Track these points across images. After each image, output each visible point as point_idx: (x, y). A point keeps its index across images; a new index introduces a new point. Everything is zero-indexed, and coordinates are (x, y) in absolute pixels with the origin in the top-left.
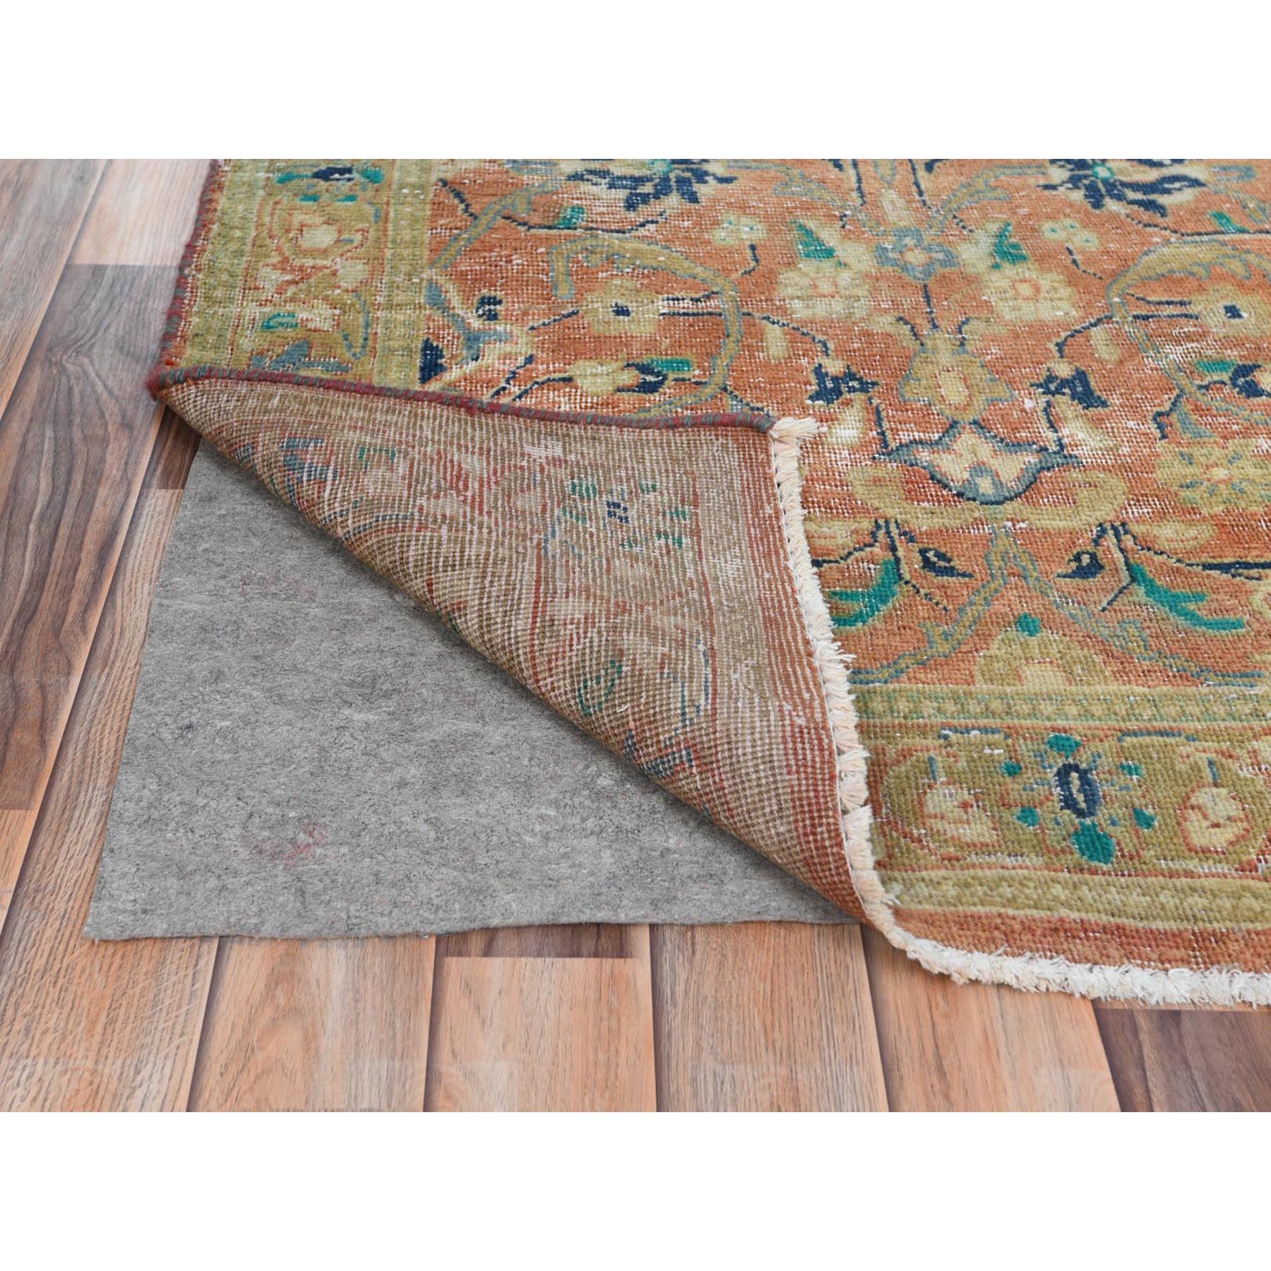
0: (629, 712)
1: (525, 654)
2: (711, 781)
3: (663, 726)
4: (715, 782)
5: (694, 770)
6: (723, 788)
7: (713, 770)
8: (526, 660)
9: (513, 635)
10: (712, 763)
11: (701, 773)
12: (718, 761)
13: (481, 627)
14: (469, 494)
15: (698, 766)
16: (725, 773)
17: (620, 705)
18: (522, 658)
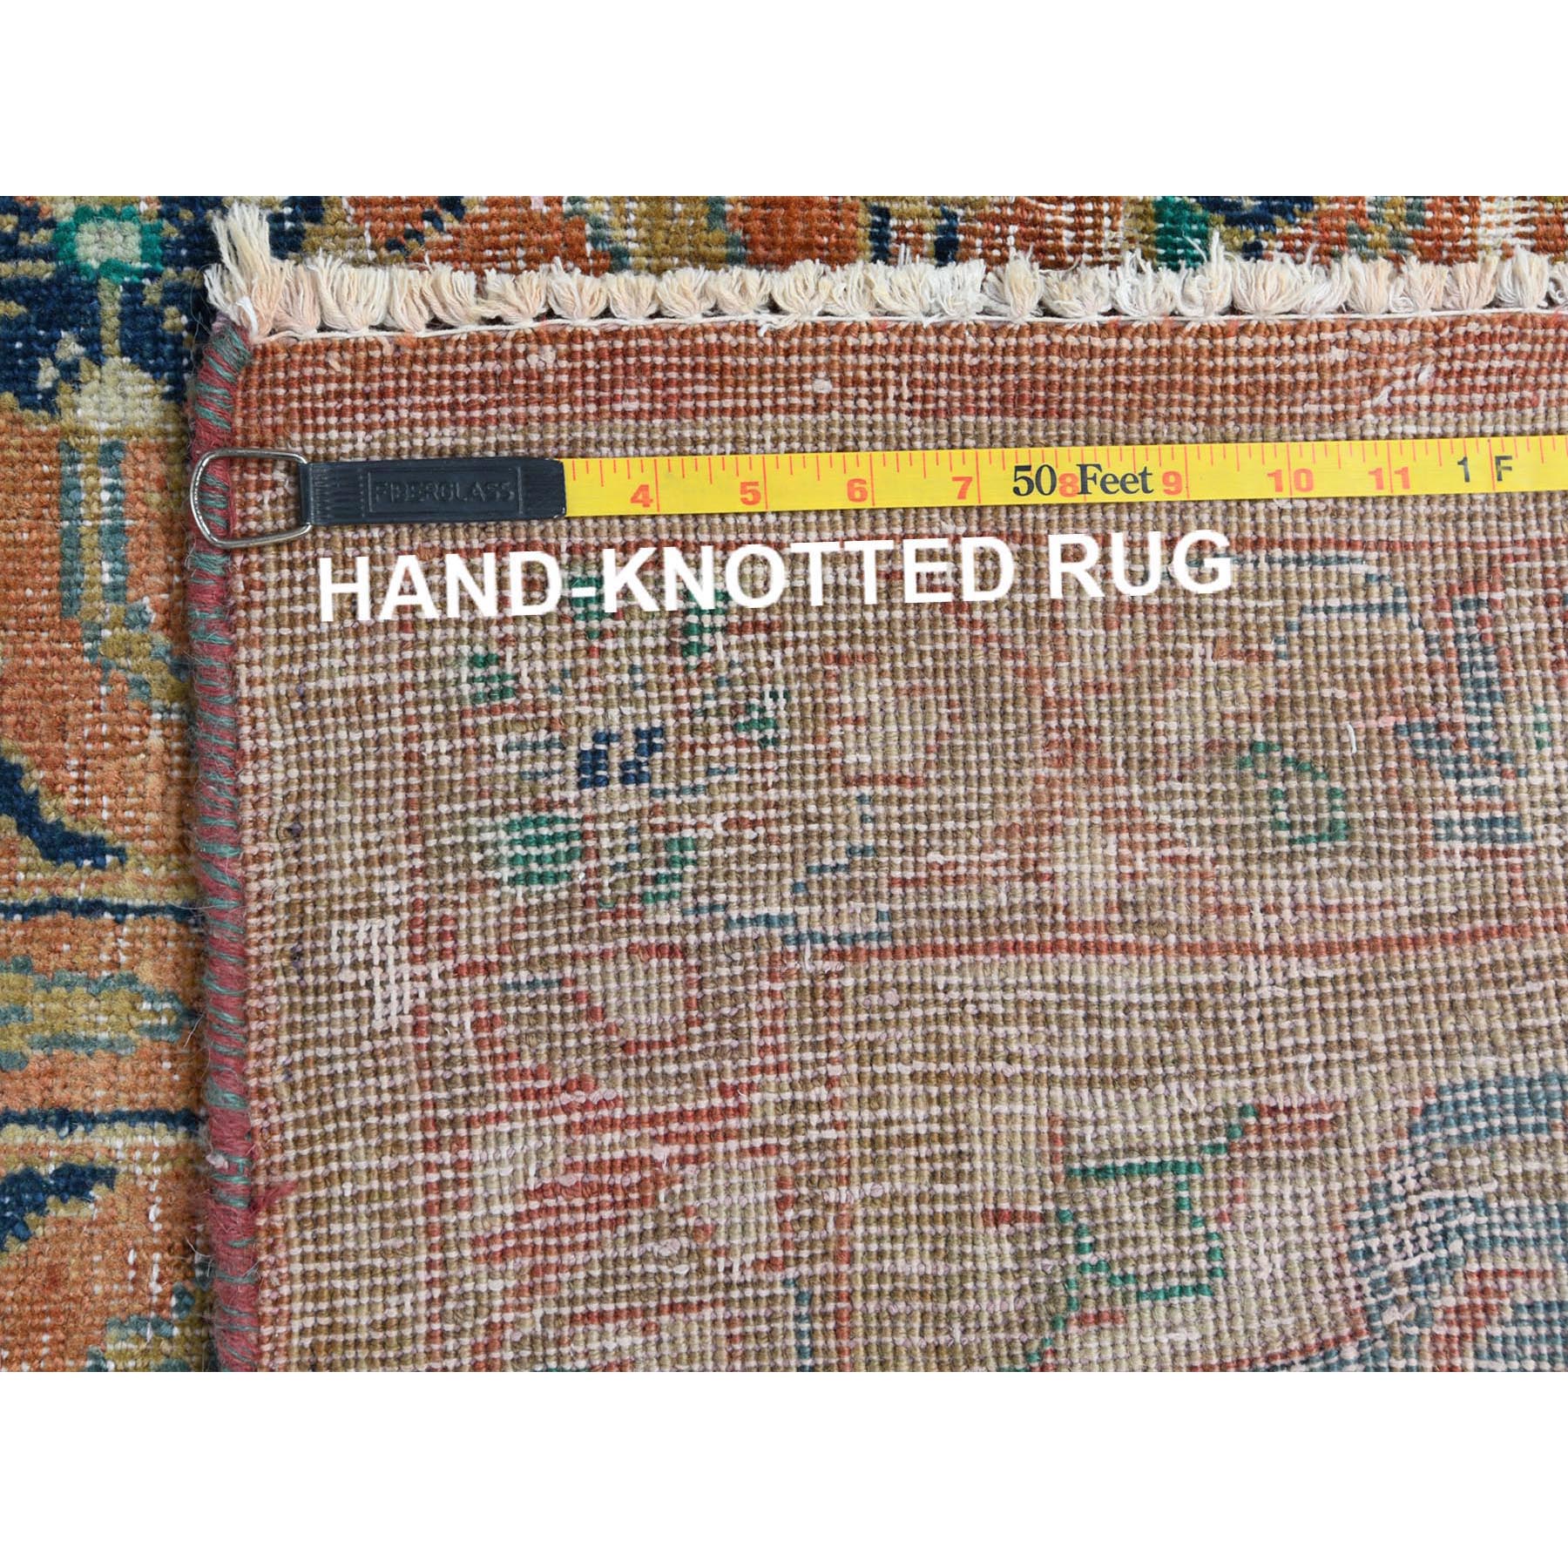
0: (1360, 724)
1: (1194, 968)
2: (1524, 565)
3: (1401, 653)
4: (1528, 558)
5: (1498, 596)
6: (1542, 542)
7: (1504, 558)
8: (1209, 968)
9: (1148, 998)
10: (1491, 558)
11: (1506, 584)
12: (1489, 545)
13: (1117, 1081)
14: (661, 1153)
15: (1492, 589)
16: (1513, 531)
17: (1342, 746)
18: (1203, 979)
